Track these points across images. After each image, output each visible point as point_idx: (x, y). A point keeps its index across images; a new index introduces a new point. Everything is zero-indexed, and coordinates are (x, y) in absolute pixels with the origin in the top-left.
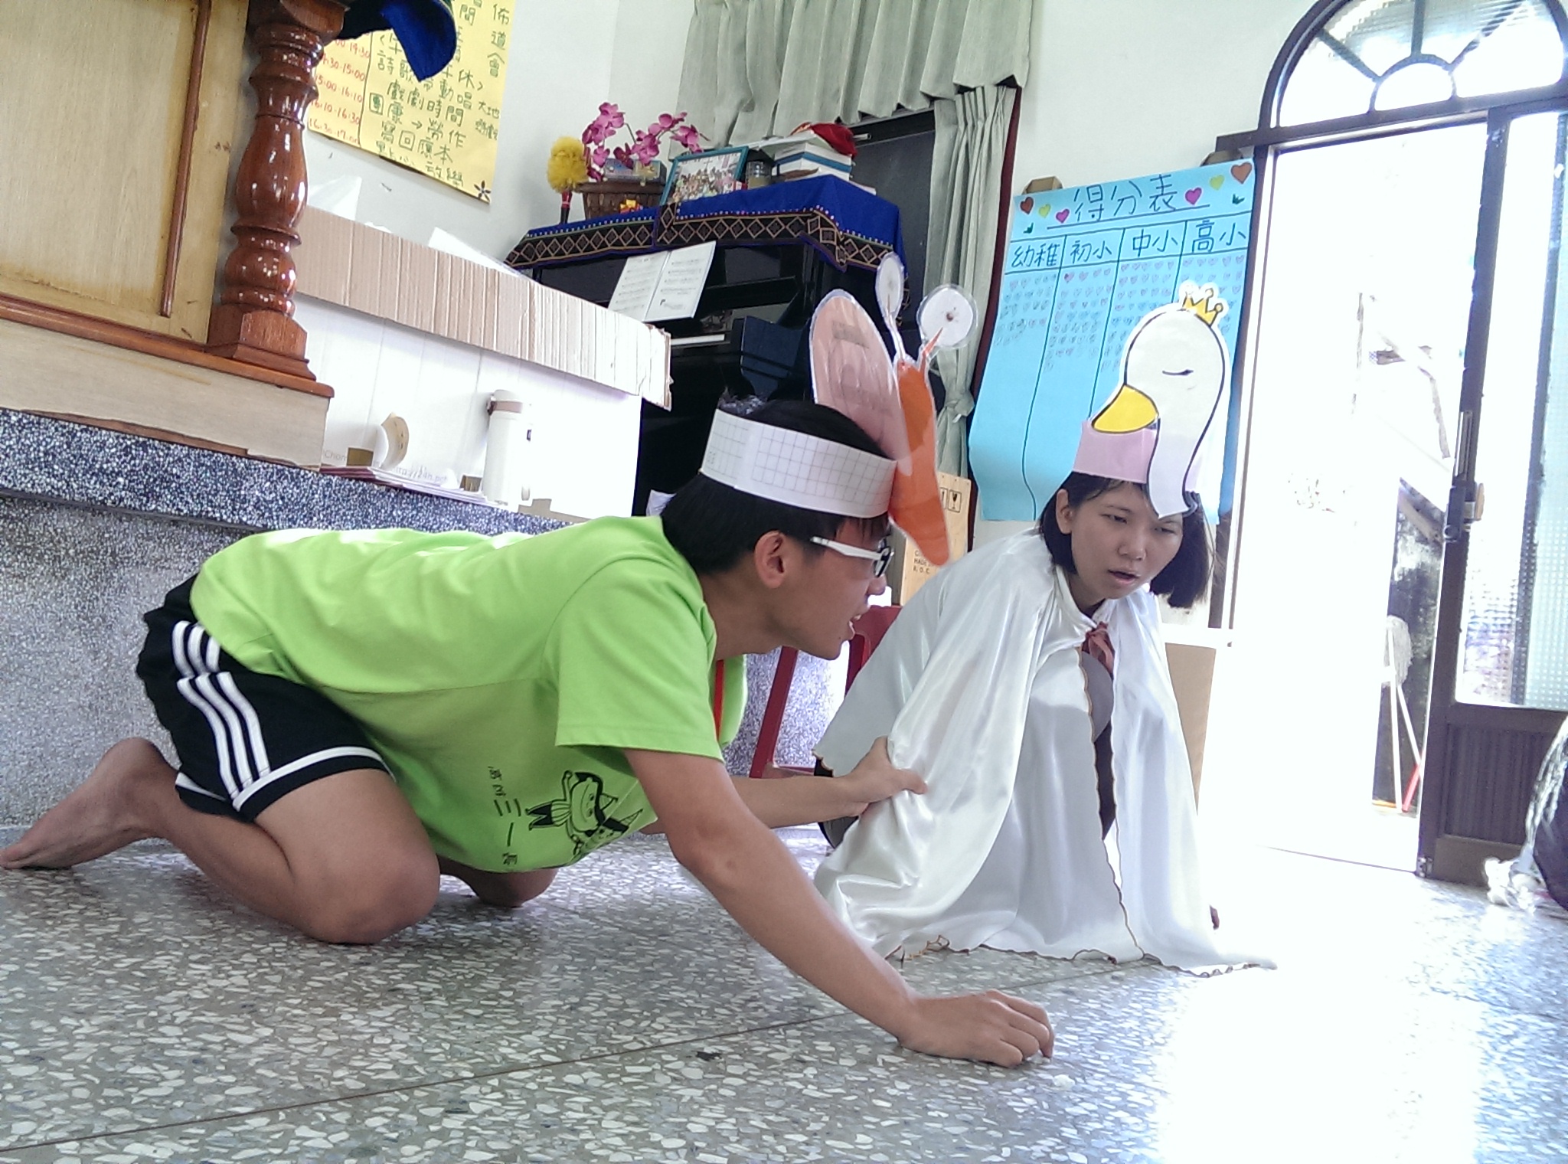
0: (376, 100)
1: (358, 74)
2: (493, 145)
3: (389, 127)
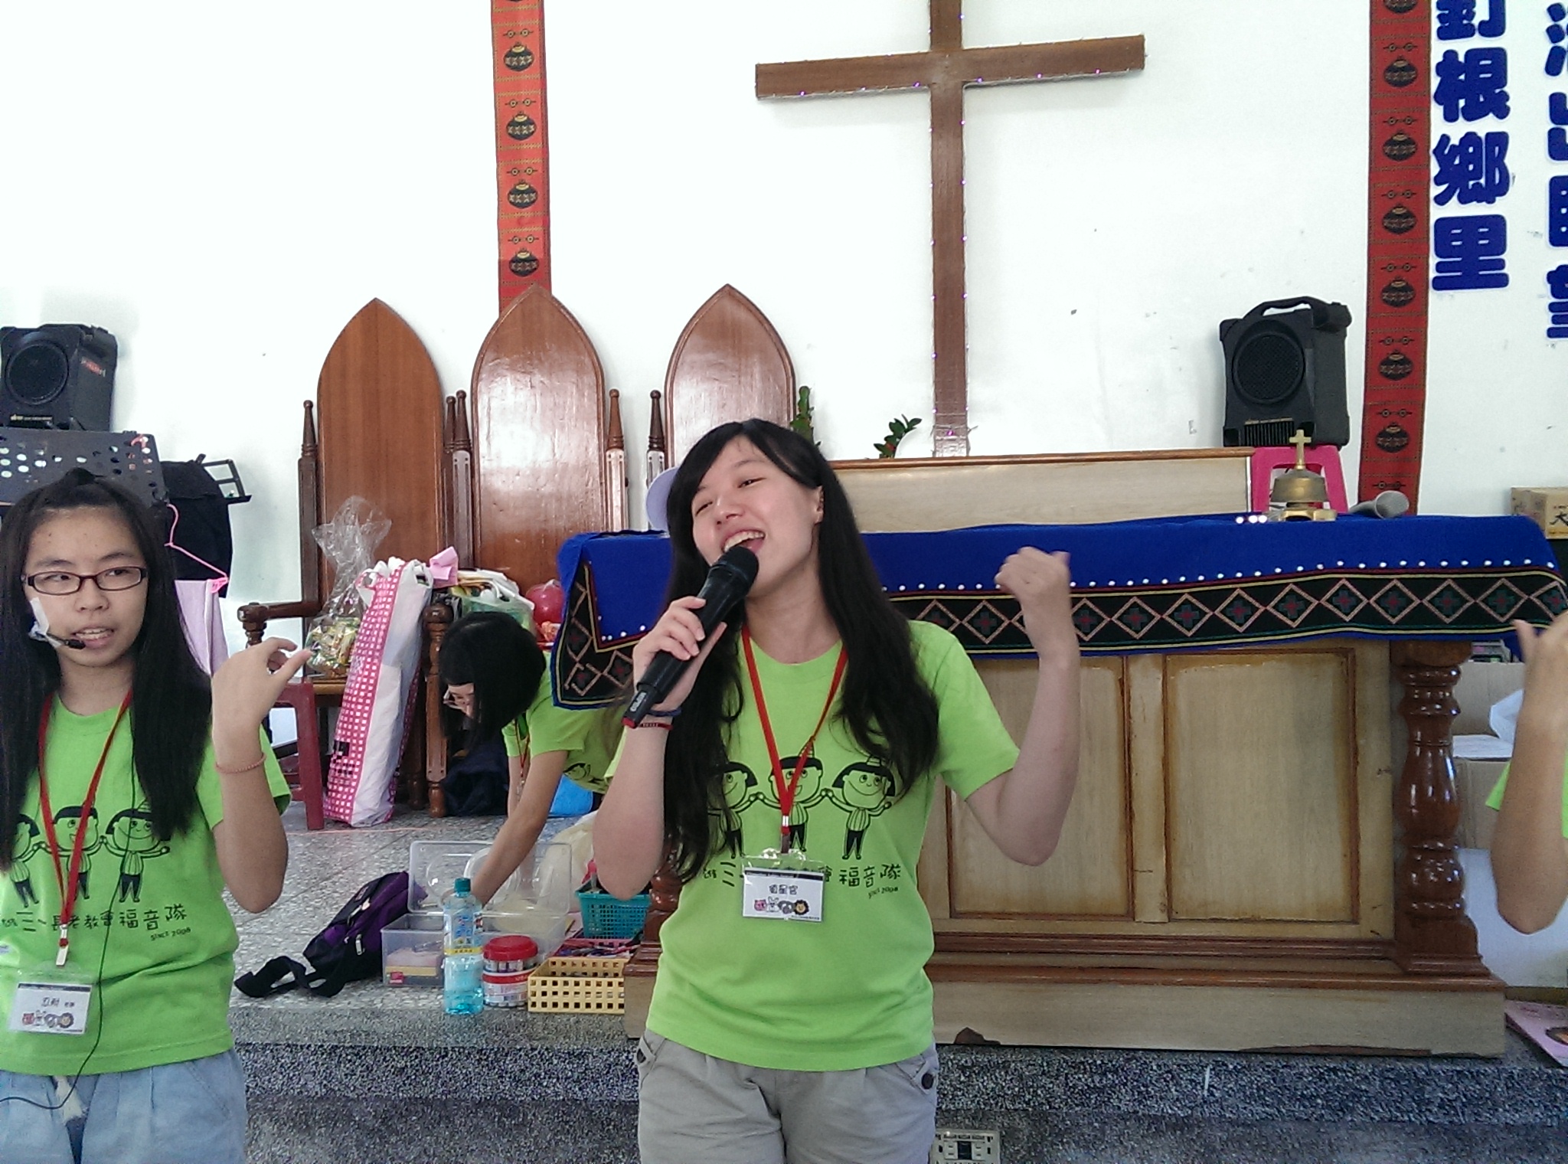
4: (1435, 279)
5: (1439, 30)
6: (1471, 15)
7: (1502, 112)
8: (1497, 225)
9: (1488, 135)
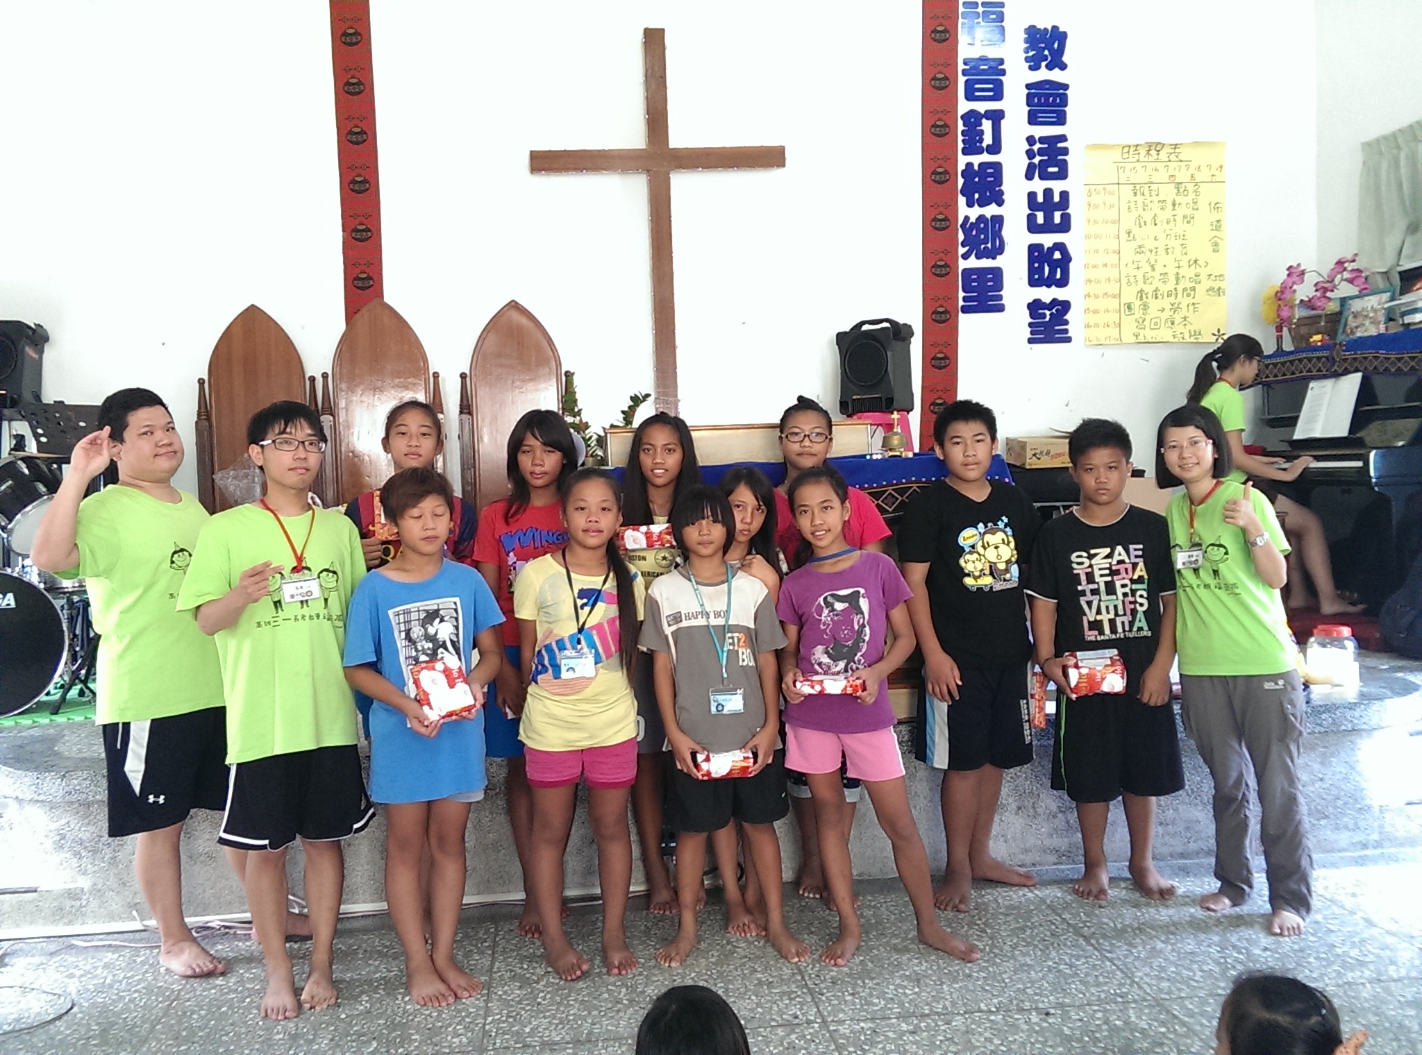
0: (1129, 307)
1: (1114, 296)
2: (1222, 298)
3: (1141, 321)
4: (962, 306)
5: (963, 149)
6: (981, 141)
7: (1000, 203)
8: (997, 273)
9: (993, 217)
